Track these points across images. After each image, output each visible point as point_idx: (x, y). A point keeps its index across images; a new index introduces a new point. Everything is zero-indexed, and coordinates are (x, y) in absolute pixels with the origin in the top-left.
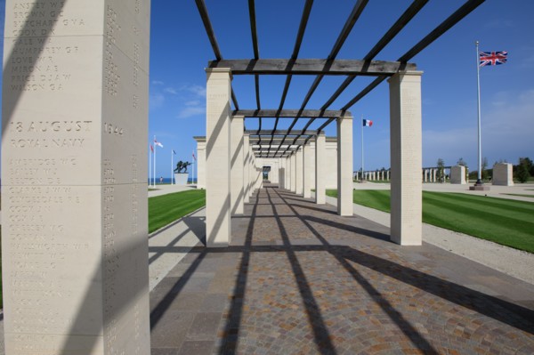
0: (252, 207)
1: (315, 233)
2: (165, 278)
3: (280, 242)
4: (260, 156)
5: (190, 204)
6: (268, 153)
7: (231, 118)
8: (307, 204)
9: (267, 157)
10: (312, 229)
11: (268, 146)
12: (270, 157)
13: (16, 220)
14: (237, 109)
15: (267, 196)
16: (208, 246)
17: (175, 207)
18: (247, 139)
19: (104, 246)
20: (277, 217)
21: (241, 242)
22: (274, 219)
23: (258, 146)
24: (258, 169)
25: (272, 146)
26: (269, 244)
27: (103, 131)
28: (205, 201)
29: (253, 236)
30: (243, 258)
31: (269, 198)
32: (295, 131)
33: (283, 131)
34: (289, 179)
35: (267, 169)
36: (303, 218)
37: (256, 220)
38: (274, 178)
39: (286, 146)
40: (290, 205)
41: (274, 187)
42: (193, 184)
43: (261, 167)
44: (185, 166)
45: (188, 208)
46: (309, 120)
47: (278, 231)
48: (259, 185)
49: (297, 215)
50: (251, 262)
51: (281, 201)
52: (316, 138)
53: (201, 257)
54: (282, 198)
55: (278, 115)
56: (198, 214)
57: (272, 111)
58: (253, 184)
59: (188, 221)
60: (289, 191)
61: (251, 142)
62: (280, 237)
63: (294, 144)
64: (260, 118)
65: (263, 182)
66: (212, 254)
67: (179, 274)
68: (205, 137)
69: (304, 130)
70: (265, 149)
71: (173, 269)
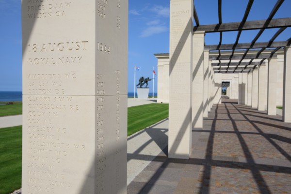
0: (211, 122)
1: (284, 153)
2: (133, 182)
3: (243, 159)
4: (219, 71)
5: (151, 117)
6: (227, 69)
7: (193, 34)
8: (272, 122)
9: (226, 72)
10: (280, 149)
11: (228, 61)
12: (230, 72)
13: (33, 122)
14: (198, 25)
15: (226, 111)
16: (170, 156)
17: (138, 119)
18: (207, 54)
19: (97, 147)
20: (239, 134)
21: (202, 156)
22: (235, 136)
23: (217, 62)
24: (216, 85)
25: (232, 61)
26: (231, 160)
27: (97, 50)
28: (168, 113)
29: (214, 150)
30: (204, 172)
31: (229, 113)
32: (260, 44)
33: (246, 44)
34: (250, 95)
35: (226, 84)
36: (268, 137)
37: (216, 135)
38: (233, 94)
39: (248, 61)
40: (252, 122)
41: (234, 103)
42: (153, 98)
43: (220, 82)
44: (146, 82)
45: (150, 120)
46: (277, 30)
47: (240, 147)
48: (217, 100)
49: (261, 133)
50: (213, 176)
51: (242, 117)
52: (285, 50)
53: (164, 166)
54: (243, 115)
55: (241, 27)
56: (160, 126)
57: (234, 24)
58: (212, 99)
59: (151, 132)
60: (250, 108)
61: (210, 57)
62: (242, 154)
63: (257, 57)
64: (221, 32)
65: (222, 98)
66: (173, 164)
67: (145, 180)
68: (168, 54)
69: (271, 42)
70: (224, 64)
71: (139, 175)
